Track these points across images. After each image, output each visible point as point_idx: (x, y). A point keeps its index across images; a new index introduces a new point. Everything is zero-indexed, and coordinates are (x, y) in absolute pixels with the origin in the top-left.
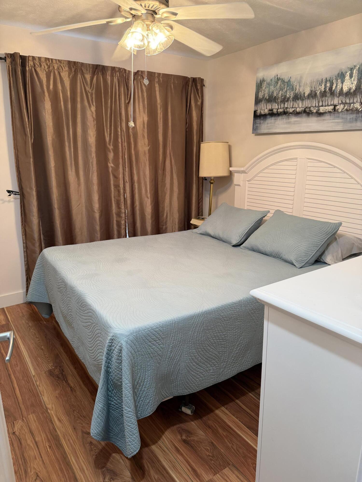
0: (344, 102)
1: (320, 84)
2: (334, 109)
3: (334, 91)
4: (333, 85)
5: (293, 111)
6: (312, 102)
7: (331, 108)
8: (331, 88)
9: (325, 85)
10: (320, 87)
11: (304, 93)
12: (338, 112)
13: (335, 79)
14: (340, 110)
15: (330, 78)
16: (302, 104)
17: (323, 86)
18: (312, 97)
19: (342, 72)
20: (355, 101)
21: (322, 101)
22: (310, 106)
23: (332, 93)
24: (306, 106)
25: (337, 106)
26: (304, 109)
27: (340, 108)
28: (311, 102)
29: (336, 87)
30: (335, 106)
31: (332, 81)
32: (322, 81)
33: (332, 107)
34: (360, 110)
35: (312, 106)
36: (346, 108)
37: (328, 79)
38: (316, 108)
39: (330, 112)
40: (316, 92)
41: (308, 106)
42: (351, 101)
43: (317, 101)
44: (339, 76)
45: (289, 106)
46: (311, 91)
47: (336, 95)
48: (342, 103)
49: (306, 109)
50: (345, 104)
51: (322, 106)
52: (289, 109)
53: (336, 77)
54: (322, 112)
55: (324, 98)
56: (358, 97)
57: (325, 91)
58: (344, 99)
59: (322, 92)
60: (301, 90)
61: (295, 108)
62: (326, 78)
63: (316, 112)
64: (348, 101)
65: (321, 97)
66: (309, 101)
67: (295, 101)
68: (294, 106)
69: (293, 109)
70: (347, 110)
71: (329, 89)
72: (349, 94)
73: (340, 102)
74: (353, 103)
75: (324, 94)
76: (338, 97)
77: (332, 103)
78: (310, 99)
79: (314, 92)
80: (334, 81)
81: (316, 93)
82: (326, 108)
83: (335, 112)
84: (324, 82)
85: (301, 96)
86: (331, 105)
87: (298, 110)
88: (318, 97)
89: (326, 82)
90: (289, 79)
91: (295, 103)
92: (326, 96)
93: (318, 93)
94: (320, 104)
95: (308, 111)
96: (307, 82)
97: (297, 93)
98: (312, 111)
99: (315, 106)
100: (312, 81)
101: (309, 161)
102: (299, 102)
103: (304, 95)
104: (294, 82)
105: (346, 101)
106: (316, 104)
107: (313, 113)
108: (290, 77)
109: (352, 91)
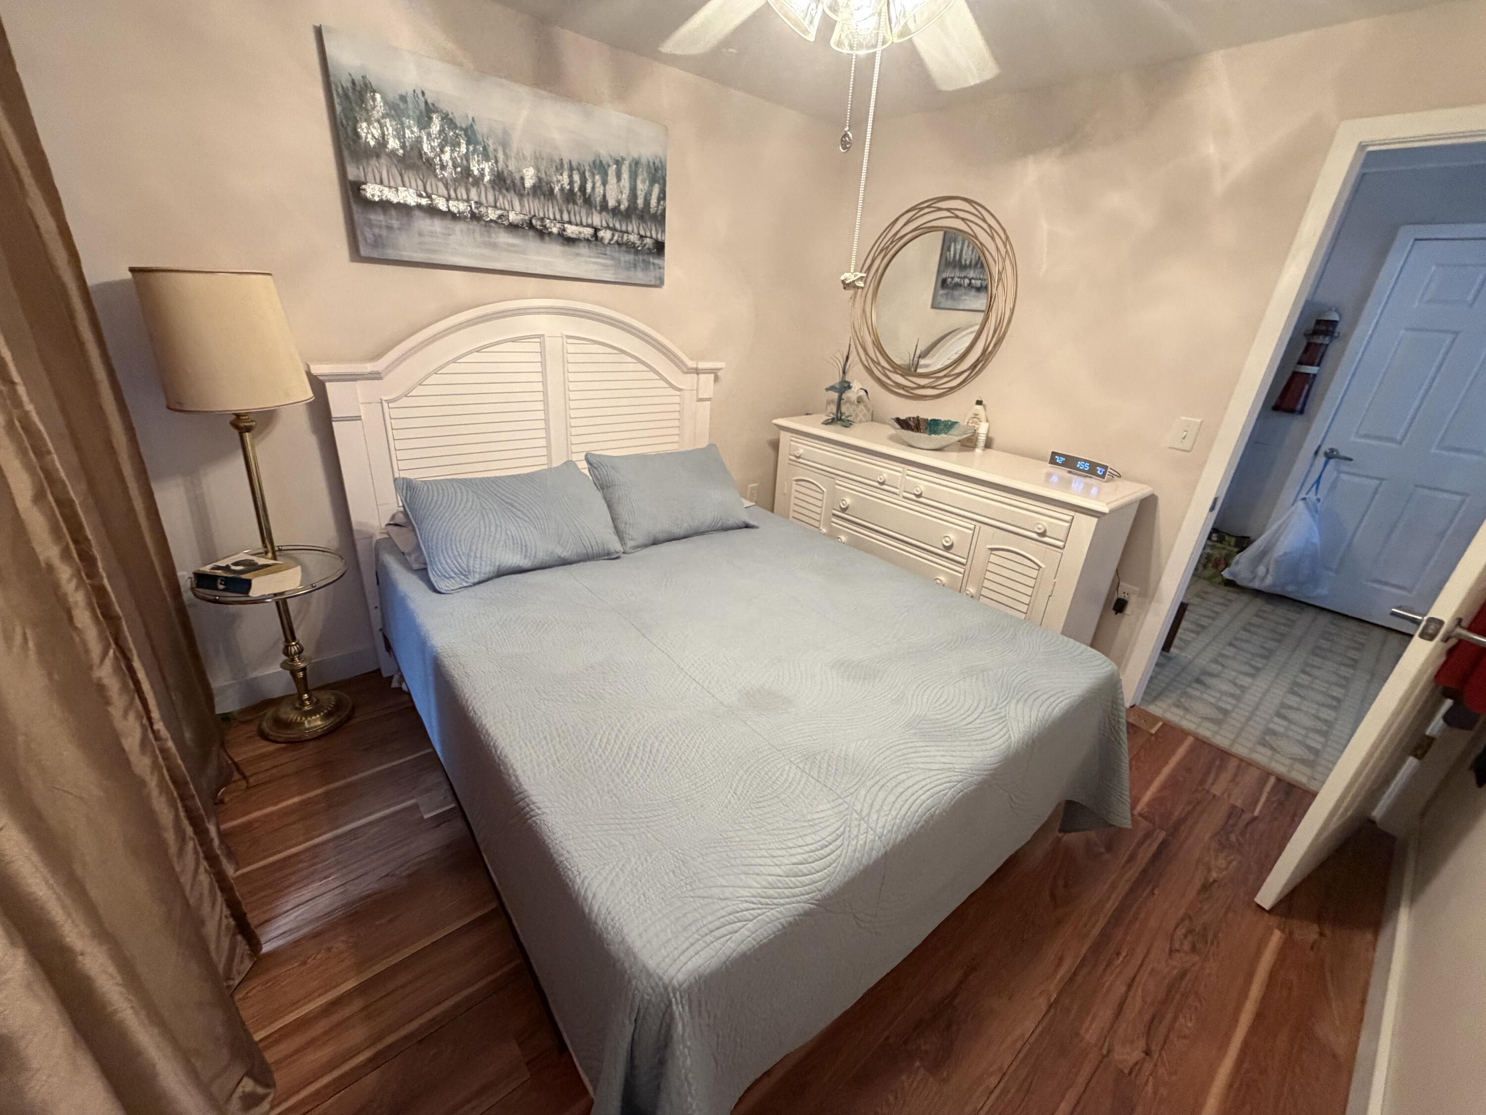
0: (611, 225)
1: (559, 169)
2: (595, 235)
3: (590, 196)
4: (586, 183)
5: (500, 217)
6: (546, 207)
7: (588, 232)
8: (583, 188)
9: (570, 176)
10: (560, 177)
11: (522, 179)
12: (602, 242)
13: (590, 171)
14: (606, 241)
15: (579, 164)
16: (522, 206)
17: (566, 175)
18: (544, 195)
19: (601, 162)
20: (630, 229)
21: (569, 213)
22: (542, 215)
23: (588, 201)
24: (532, 213)
25: (600, 230)
26: (527, 218)
27: (606, 235)
28: (544, 206)
29: (593, 188)
30: (596, 230)
31: (584, 173)
32: (562, 164)
33: (590, 231)
34: (639, 248)
35: (547, 216)
36: (616, 238)
37: (574, 164)
38: (558, 225)
39: (588, 240)
40: (551, 187)
41: (537, 214)
42: (624, 228)
43: (557, 208)
44: (595, 168)
45: (484, 201)
46: (540, 180)
47: (596, 207)
48: (608, 227)
49: (534, 221)
50: (614, 229)
51: (570, 222)
52: (487, 207)
53: (590, 166)
54: (574, 236)
55: (571, 206)
56: (634, 222)
57: (571, 190)
58: (611, 220)
59: (566, 191)
60: (512, 167)
61: (501, 209)
62: (570, 162)
63: (559, 234)
64: (618, 226)
65: (563, 201)
66: (536, 201)
67: (500, 191)
68: (498, 205)
69: (499, 212)
70: (617, 243)
71: (580, 189)
72: (616, 212)
73: (604, 224)
74: (627, 232)
75: (569, 196)
76: (600, 213)
77: (590, 222)
78: (539, 199)
79: (547, 184)
80: (587, 174)
81: (552, 190)
82: (581, 229)
83: (598, 243)
84: (566, 166)
85: (513, 182)
86: (588, 226)
87: (513, 217)
88: (557, 200)
89: (571, 169)
90: (469, 124)
91: (501, 198)
92: (575, 203)
93: (557, 189)
94: (566, 217)
95: (538, 227)
96: (525, 152)
97: (503, 172)
98: (550, 230)
99: (555, 219)
100: (538, 155)
101: (569, 341)
102: (511, 198)
103: (523, 184)
104: (485, 137)
105: (614, 226)
106: (554, 214)
107: (550, 234)
108: (470, 119)
109: (622, 207)
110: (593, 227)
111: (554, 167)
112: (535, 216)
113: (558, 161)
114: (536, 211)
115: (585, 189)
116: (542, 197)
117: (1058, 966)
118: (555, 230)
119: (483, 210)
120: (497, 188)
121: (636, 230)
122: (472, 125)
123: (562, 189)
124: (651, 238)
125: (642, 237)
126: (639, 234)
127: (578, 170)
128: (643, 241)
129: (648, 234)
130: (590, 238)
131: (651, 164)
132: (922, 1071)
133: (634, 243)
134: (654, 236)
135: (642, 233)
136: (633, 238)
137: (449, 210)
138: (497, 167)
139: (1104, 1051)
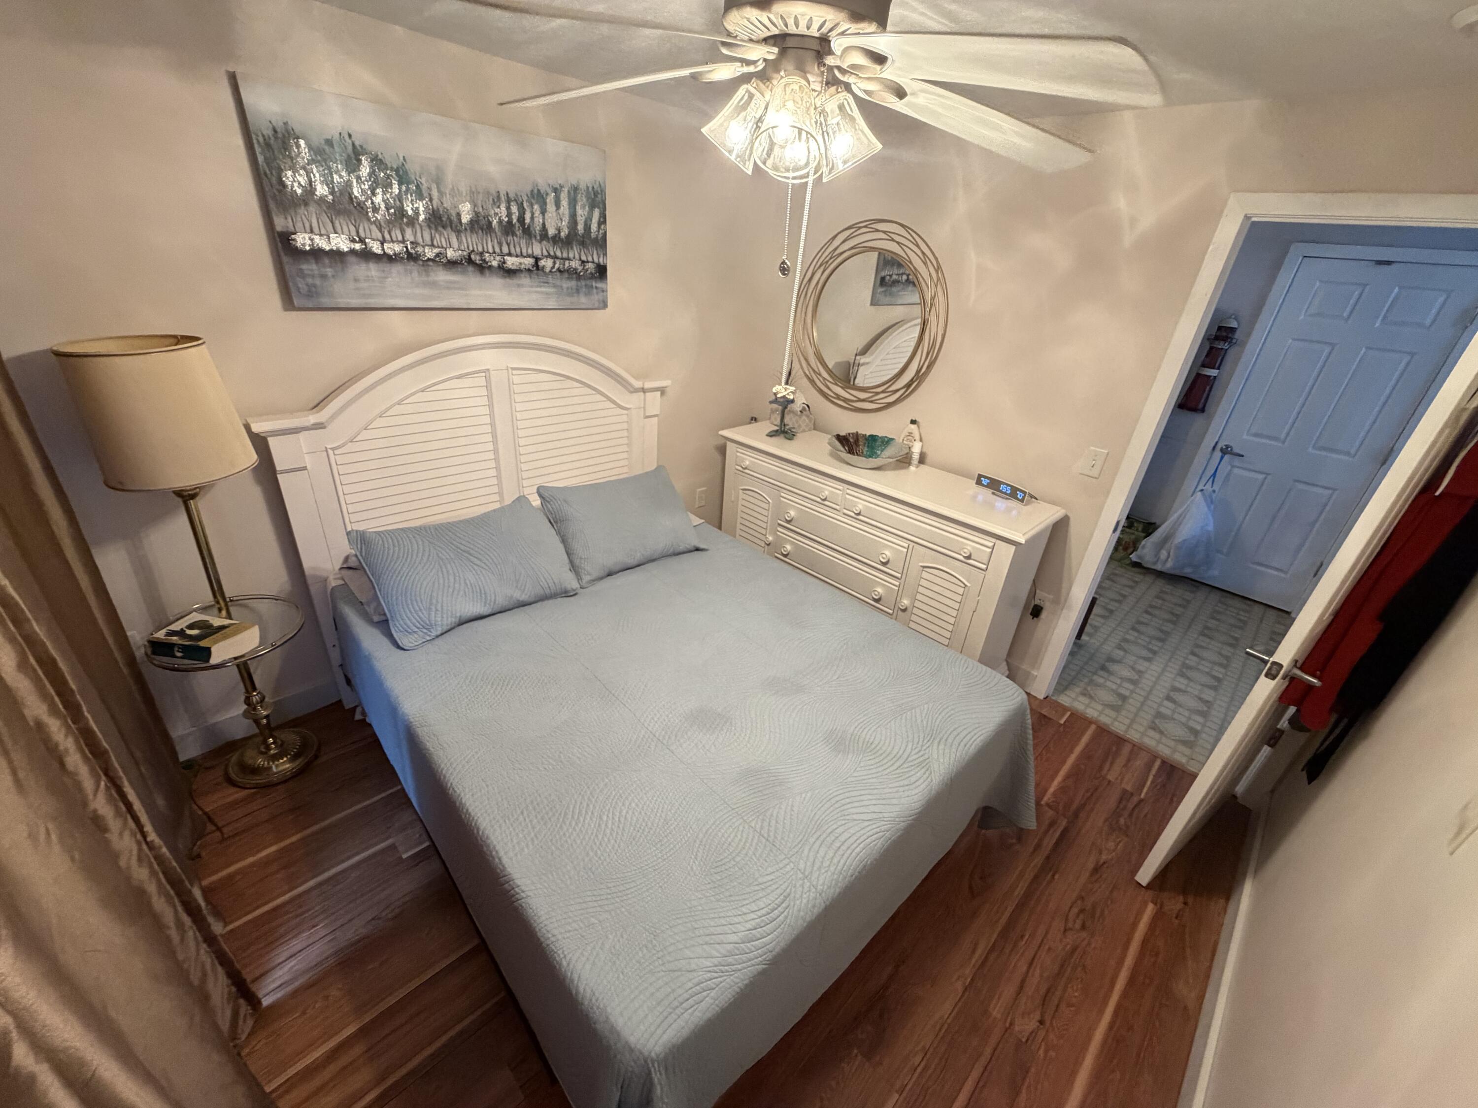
0: (552, 253)
1: (496, 202)
2: (536, 265)
3: (529, 226)
4: (524, 213)
5: (438, 255)
6: (485, 242)
7: (529, 262)
8: (521, 219)
9: (508, 208)
10: (497, 210)
11: (459, 215)
12: (543, 271)
13: (527, 201)
14: (548, 270)
15: (517, 195)
16: (460, 242)
17: (503, 207)
18: (482, 230)
19: (539, 191)
20: (571, 256)
21: (508, 245)
22: (480, 249)
23: (527, 232)
24: (471, 248)
25: (540, 259)
26: (465, 253)
27: (547, 263)
28: (482, 240)
29: (532, 218)
30: (537, 259)
31: (522, 204)
32: (499, 197)
34: (582, 274)
35: (486, 250)
36: (557, 266)
37: (512, 196)
38: (498, 258)
39: (529, 270)
40: (488, 219)
41: (476, 249)
42: (565, 255)
43: (496, 241)
44: (533, 198)
45: (420, 240)
46: (477, 214)
47: (535, 237)
48: (549, 256)
49: (473, 257)
50: (555, 257)
51: (510, 254)
52: (423, 247)
53: (527, 195)
54: (514, 267)
55: (510, 238)
56: (575, 248)
57: (510, 222)
58: (551, 249)
59: (504, 223)
60: (447, 204)
61: (438, 247)
62: (507, 194)
63: (499, 266)
64: (559, 254)
65: (502, 234)
66: (474, 236)
67: (436, 230)
68: (435, 243)
69: (436, 250)
70: (559, 270)
71: (518, 220)
72: (556, 240)
73: (545, 253)
74: (569, 259)
75: (508, 228)
76: (540, 242)
77: (530, 251)
78: (477, 233)
79: (484, 218)
80: (525, 205)
81: (490, 223)
82: (522, 260)
83: (540, 272)
84: (503, 199)
85: (449, 218)
86: (529, 256)
87: (450, 254)
88: (496, 233)
89: (509, 201)
90: (400, 164)
91: (437, 236)
92: (514, 234)
93: (495, 222)
94: (505, 250)
95: (478, 262)
96: (460, 188)
97: (438, 209)
98: (489, 264)
99: (494, 252)
100: (474, 189)
101: (515, 372)
102: (448, 235)
103: (460, 220)
104: (418, 174)
105: (555, 253)
106: (493, 247)
107: (490, 267)
108: (402, 159)
109: (563, 234)
110: (533, 257)
111: (491, 200)
112: (473, 251)
113: (495, 194)
114: (475, 246)
115: (524, 219)
116: (480, 231)
117: (974, 951)
118: (495, 263)
119: (420, 249)
120: (433, 226)
121: (577, 256)
122: (403, 165)
123: (500, 222)
124: (593, 262)
125: (583, 262)
126: (580, 259)
127: (515, 200)
128: (584, 266)
129: (590, 259)
130: (531, 268)
131: (590, 189)
132: (860, 1057)
133: (575, 269)
134: (596, 260)
135: (584, 258)
136: (575, 264)
137: (384, 252)
138: (432, 206)
139: (1007, 1025)
